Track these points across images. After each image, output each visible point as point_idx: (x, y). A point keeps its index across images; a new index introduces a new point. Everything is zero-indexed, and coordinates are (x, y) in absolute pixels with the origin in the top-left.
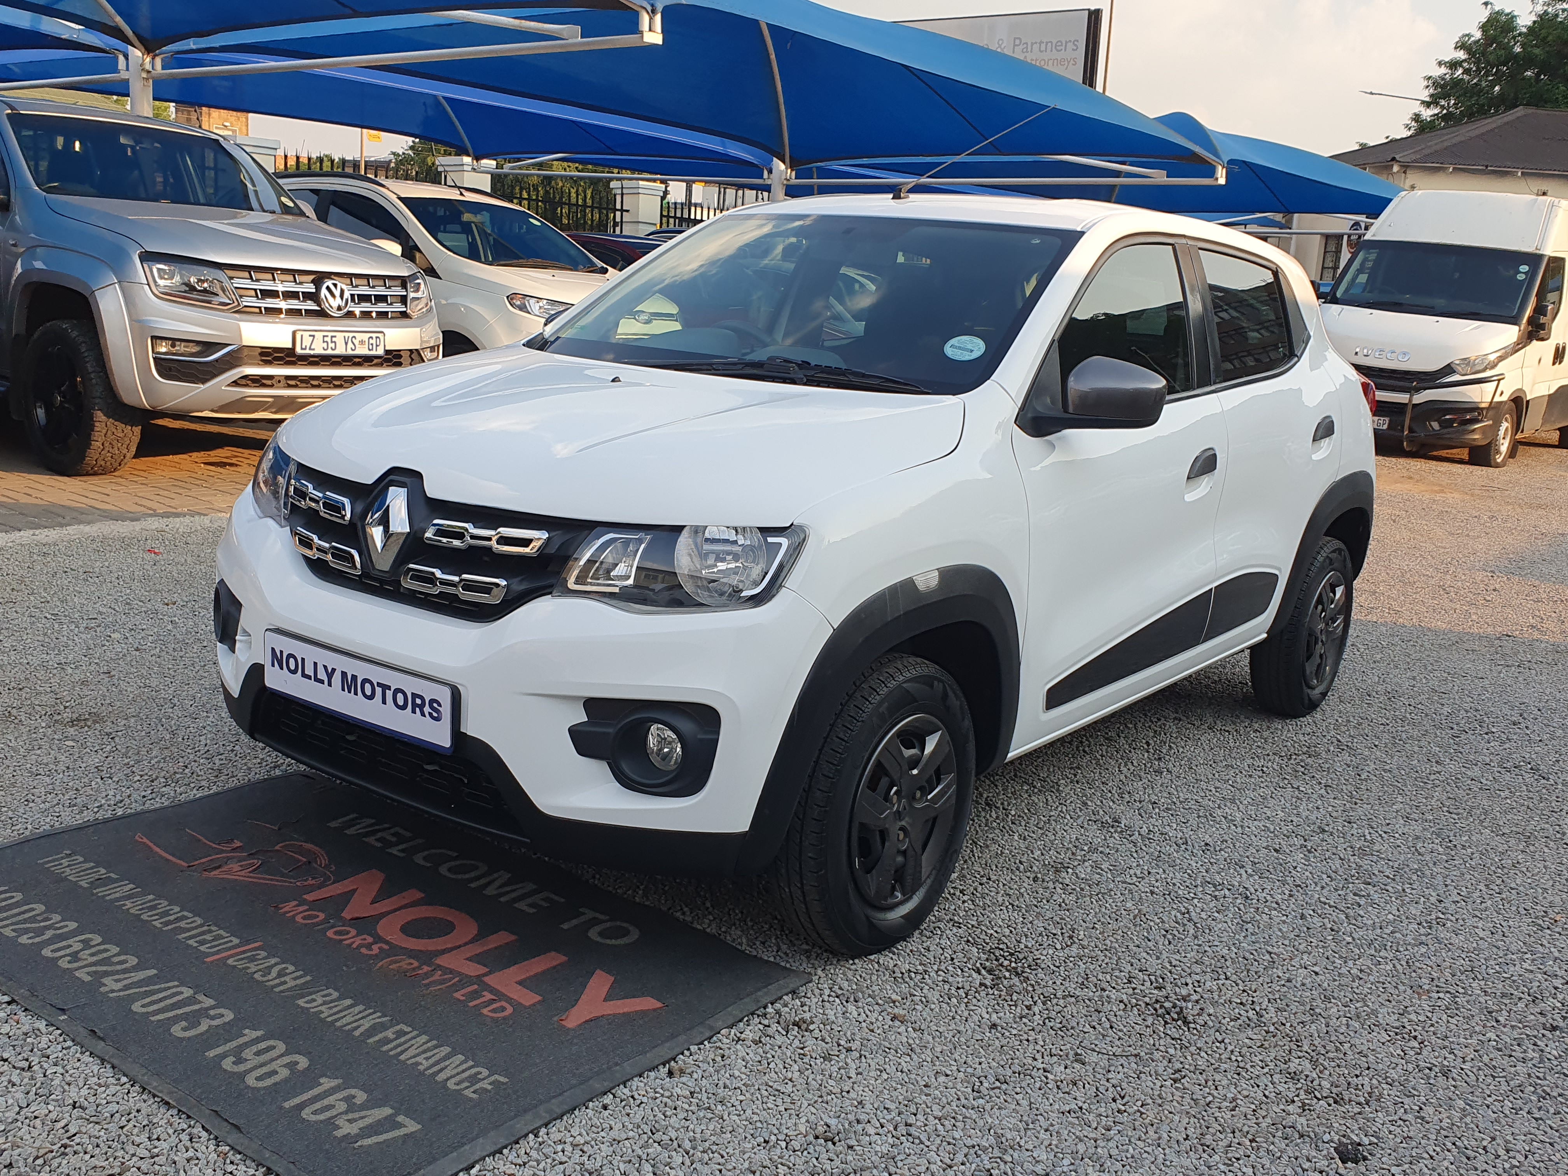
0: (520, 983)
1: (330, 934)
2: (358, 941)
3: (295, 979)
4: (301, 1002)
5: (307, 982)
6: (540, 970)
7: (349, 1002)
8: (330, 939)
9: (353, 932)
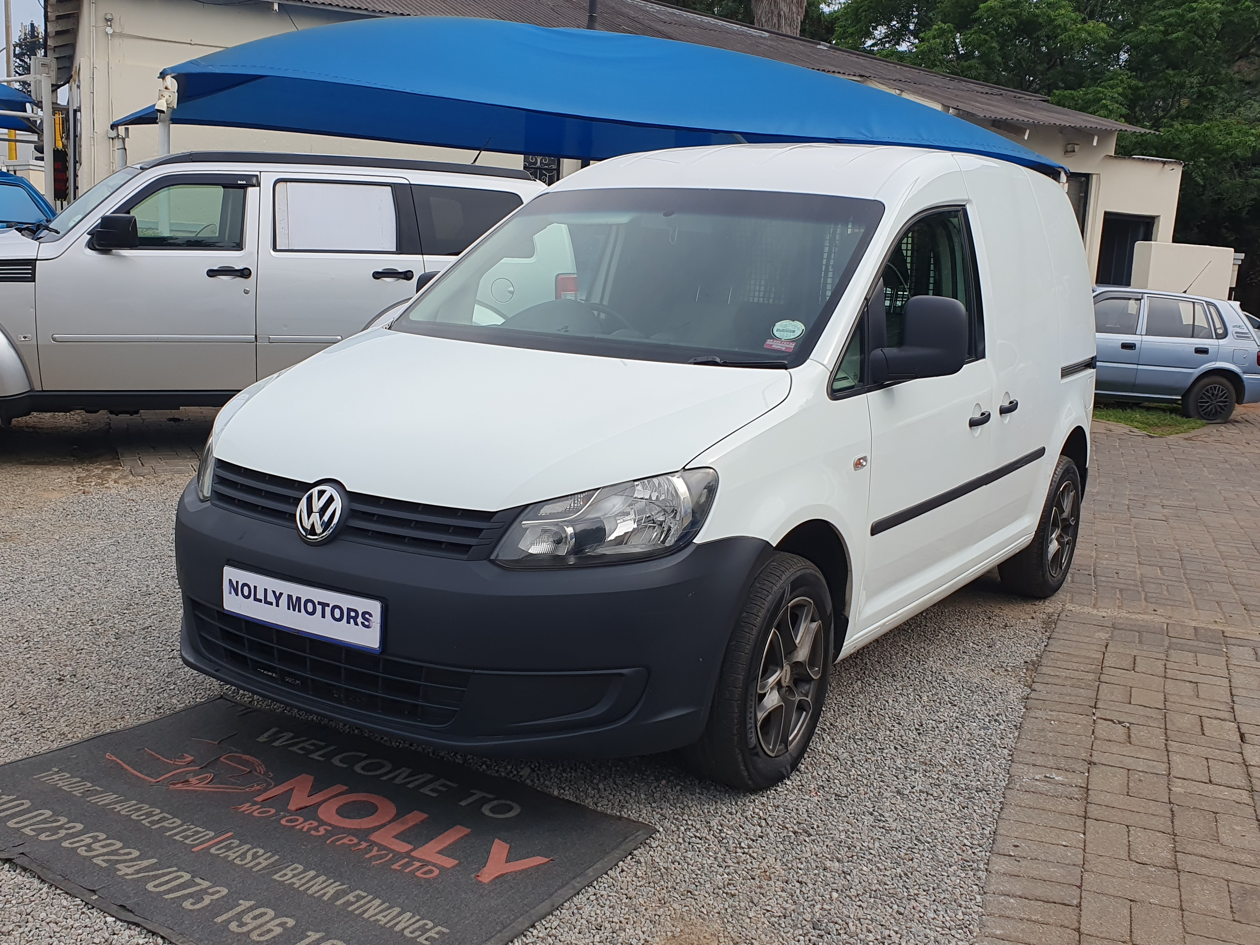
0: (439, 852)
1: (283, 822)
2: (306, 826)
3: (266, 859)
4: (276, 877)
5: (276, 861)
6: (452, 841)
7: (312, 873)
8: (285, 826)
9: (301, 820)
